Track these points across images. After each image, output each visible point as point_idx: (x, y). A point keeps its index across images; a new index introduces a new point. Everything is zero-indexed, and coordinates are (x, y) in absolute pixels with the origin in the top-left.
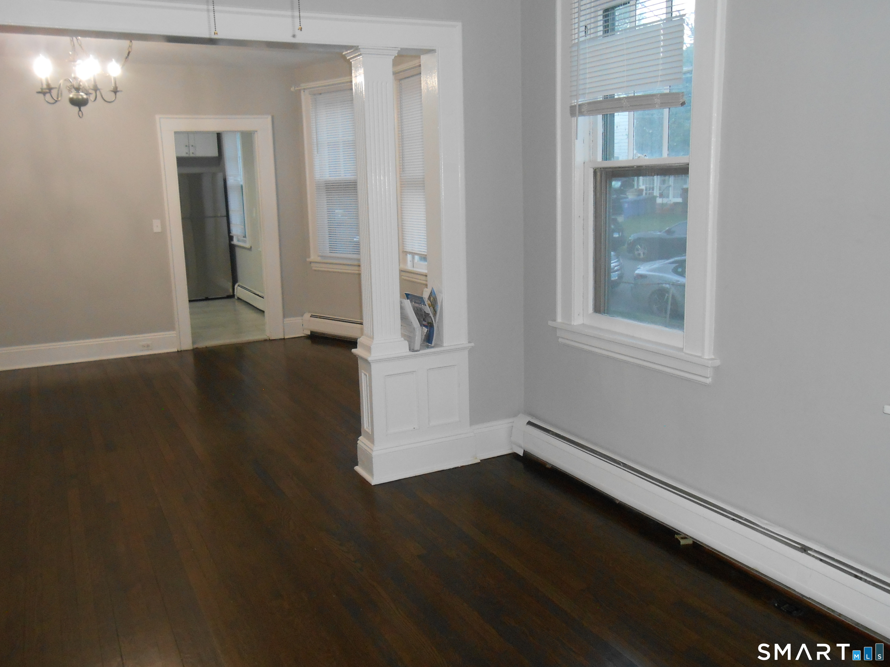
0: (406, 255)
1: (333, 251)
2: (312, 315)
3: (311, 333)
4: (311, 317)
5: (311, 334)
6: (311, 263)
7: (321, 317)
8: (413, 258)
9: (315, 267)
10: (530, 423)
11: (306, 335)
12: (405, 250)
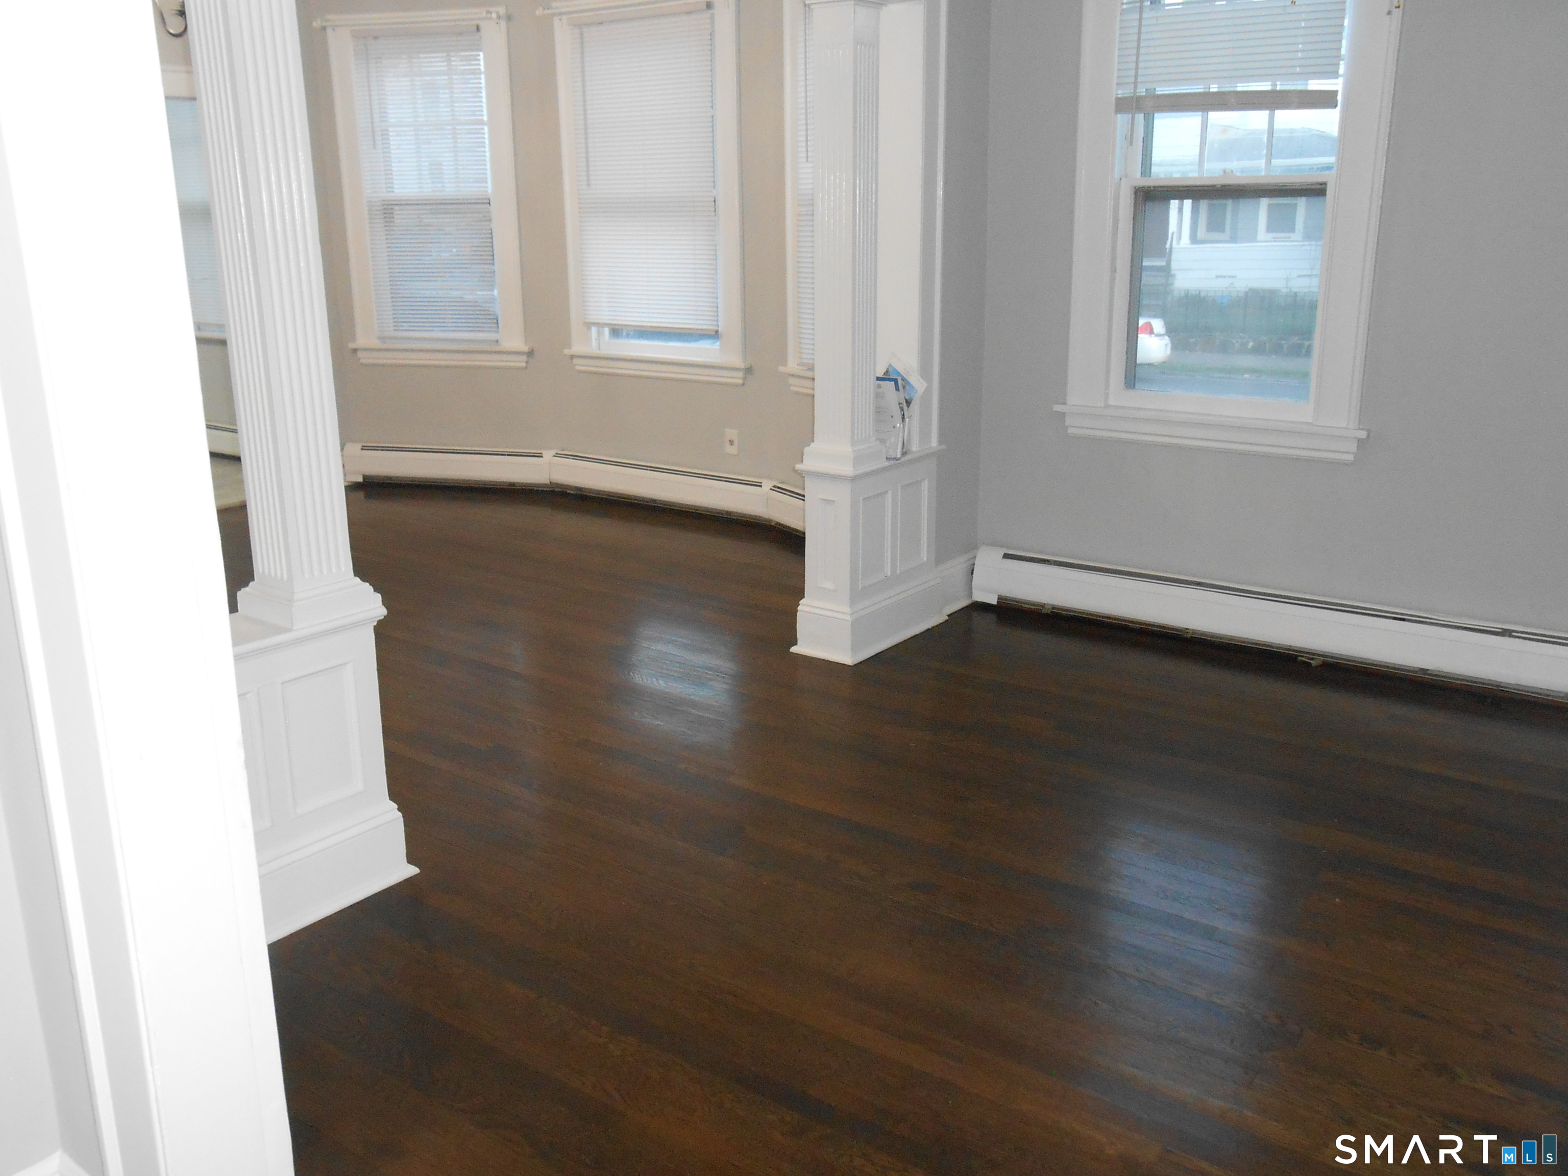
0: (589, 329)
1: (421, 329)
2: (363, 446)
3: (364, 478)
4: (362, 449)
5: (363, 481)
6: (355, 351)
7: (384, 449)
8: (599, 334)
9: (364, 358)
10: (1006, 556)
11: (350, 484)
12: (588, 321)
